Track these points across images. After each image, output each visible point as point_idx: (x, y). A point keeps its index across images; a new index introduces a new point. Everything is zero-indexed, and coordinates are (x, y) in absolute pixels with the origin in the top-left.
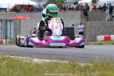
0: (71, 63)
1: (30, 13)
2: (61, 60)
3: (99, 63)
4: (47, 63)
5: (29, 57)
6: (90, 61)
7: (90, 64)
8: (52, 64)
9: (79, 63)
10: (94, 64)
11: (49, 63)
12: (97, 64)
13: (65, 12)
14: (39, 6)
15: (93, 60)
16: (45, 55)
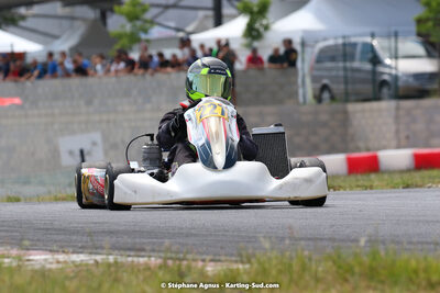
0: (170, 262)
1: (16, 81)
2: (132, 253)
3: (274, 262)
4: (80, 265)
5: (12, 248)
6: (240, 255)
7: (241, 266)
8: (101, 269)
9: (200, 264)
10: (256, 266)
11: (87, 265)
12: (267, 266)
13: (148, 76)
14: (51, 55)
15: (250, 251)
16: (74, 237)
